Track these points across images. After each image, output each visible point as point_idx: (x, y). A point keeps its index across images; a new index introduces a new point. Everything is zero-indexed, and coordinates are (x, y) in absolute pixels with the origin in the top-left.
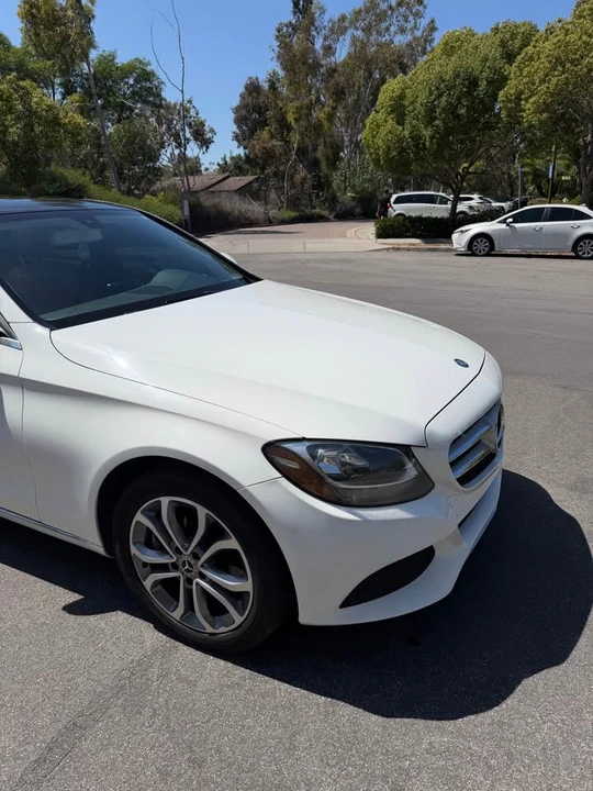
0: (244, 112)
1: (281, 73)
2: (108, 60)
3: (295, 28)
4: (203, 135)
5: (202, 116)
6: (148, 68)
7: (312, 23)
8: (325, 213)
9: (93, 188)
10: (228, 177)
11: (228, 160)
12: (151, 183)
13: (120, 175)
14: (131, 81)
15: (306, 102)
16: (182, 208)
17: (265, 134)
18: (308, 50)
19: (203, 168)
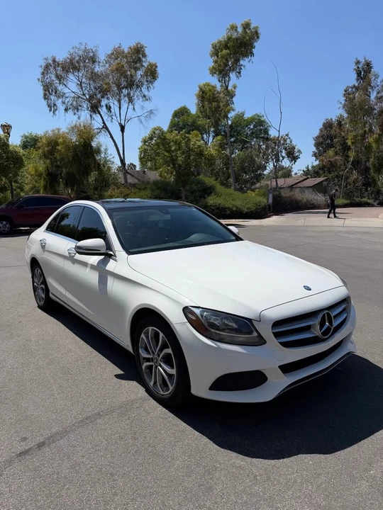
0: (321, 139)
1: (346, 115)
2: (240, 117)
3: (357, 88)
4: (293, 154)
5: (294, 143)
6: (262, 119)
7: (369, 84)
8: (371, 201)
9: (219, 188)
10: (308, 178)
11: (310, 168)
12: (253, 184)
13: (237, 180)
14: (252, 127)
15: (361, 132)
16: (268, 199)
17: (331, 152)
18: (366, 101)
19: (293, 173)
